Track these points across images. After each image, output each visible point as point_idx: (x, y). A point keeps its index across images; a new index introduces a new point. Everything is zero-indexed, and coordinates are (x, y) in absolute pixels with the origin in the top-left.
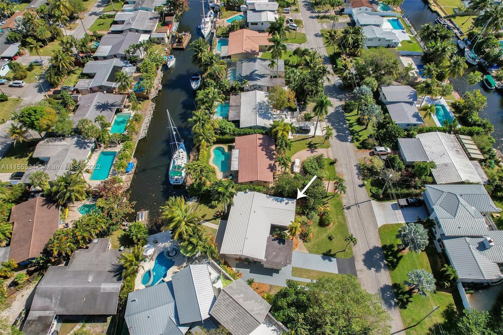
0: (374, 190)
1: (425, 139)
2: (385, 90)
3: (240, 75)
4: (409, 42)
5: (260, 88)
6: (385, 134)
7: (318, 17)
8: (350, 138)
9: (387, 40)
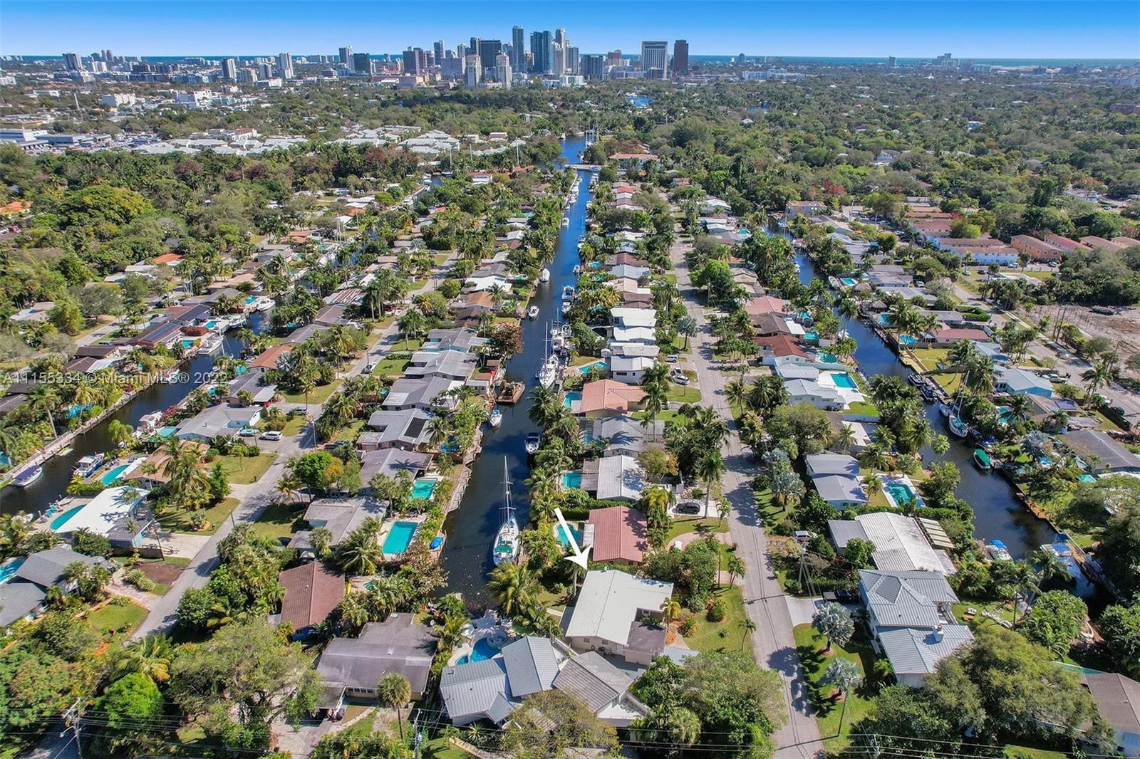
0: (790, 582)
1: (866, 520)
2: (810, 459)
3: (600, 437)
4: (862, 404)
5: (627, 453)
6: (807, 513)
7: (721, 368)
8: (758, 521)
9: (824, 400)
